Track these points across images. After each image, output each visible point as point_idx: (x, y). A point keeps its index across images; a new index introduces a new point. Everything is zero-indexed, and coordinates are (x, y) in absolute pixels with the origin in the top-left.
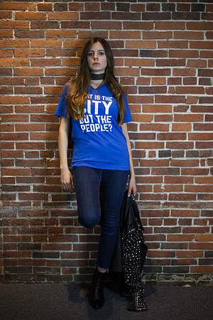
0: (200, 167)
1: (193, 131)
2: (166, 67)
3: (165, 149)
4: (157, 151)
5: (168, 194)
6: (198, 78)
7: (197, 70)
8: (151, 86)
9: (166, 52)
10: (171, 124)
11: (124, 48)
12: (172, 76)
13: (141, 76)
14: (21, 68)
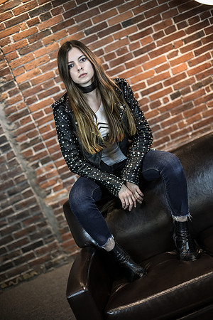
0: (207, 94)
1: (189, 68)
2: (147, 28)
3: (174, 92)
4: (168, 96)
5: (191, 125)
6: (176, 25)
7: (172, 19)
8: (141, 47)
9: (142, 16)
10: (170, 70)
11: (109, 27)
12: (155, 33)
13: (131, 43)
14: (35, 78)
